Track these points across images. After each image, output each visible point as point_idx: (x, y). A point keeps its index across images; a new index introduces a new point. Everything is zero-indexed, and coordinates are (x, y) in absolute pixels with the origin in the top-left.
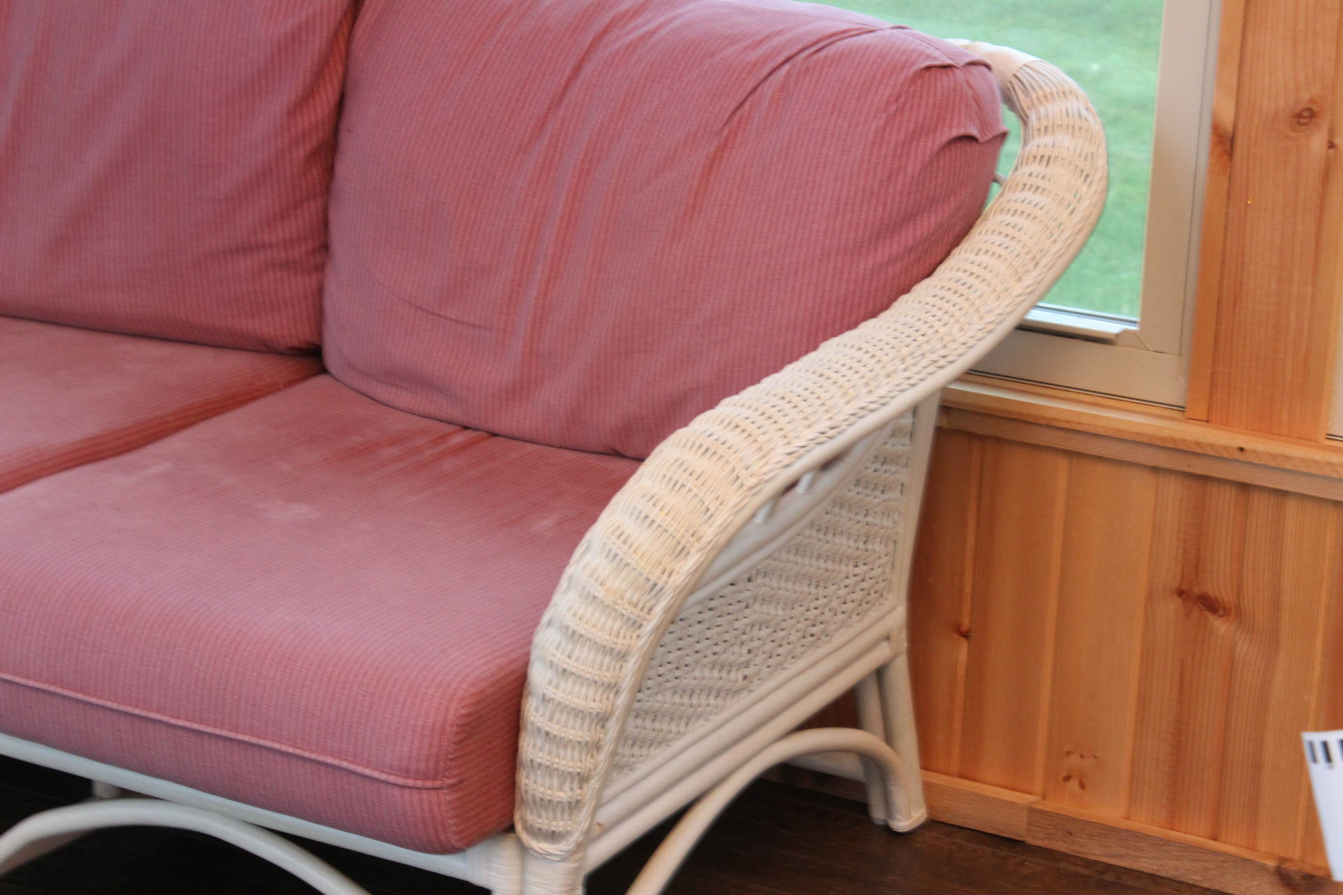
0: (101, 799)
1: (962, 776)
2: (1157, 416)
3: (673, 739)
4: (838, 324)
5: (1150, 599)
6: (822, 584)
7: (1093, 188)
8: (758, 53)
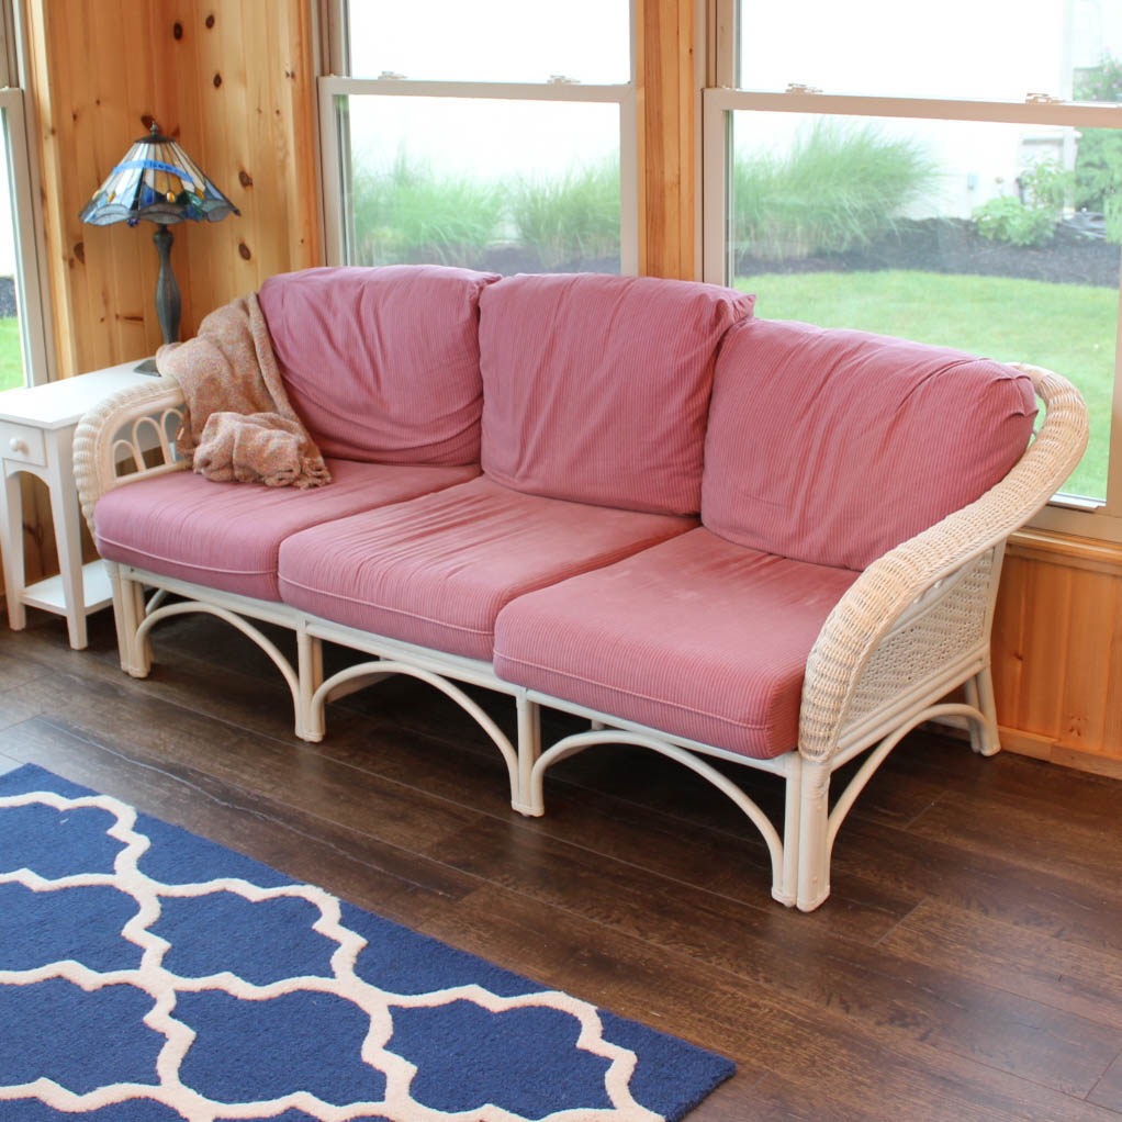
0: (595, 730)
1: (1018, 729)
3: (874, 707)
6: (948, 632)
7: (1082, 438)
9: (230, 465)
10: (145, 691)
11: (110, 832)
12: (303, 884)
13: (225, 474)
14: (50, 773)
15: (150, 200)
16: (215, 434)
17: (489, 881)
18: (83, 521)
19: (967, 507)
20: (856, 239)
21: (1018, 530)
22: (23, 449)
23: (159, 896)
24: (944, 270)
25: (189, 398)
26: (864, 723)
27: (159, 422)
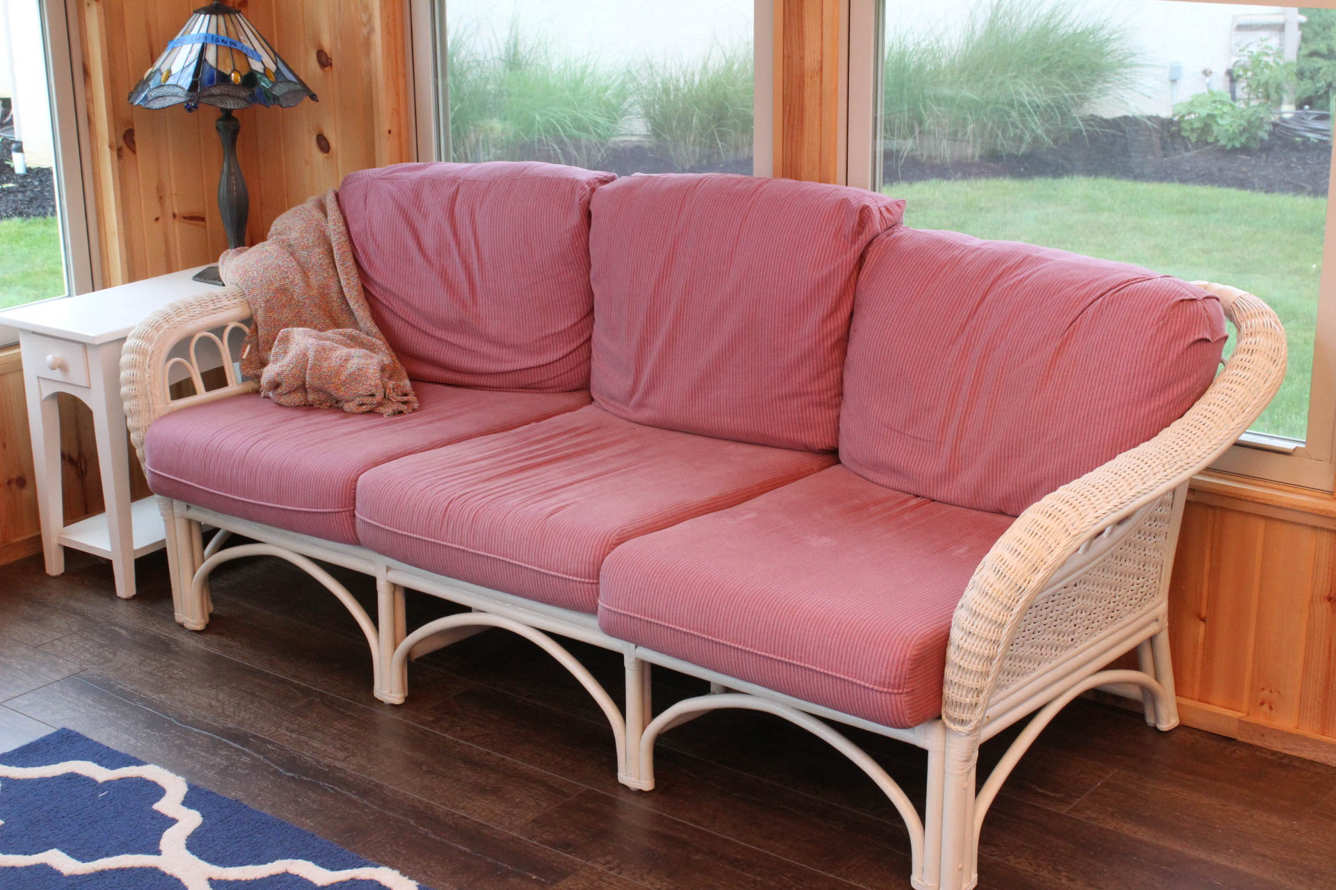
0: (714, 693)
1: (1200, 701)
2: (1316, 497)
3: (1031, 672)
4: (1128, 443)
5: (1312, 602)
6: (1118, 589)
7: (1278, 368)
8: (1085, 291)
9: (303, 387)
10: (202, 646)
11: (156, 806)
12: (377, 866)
13: (297, 398)
14: (87, 739)
15: (211, 81)
16: (286, 352)
17: (590, 863)
18: (131, 450)
19: (1142, 445)
20: (1036, 139)
21: (1200, 473)
22: (63, 367)
23: (210, 879)
24: (1138, 177)
25: (256, 310)
26: (1018, 690)
27: (221, 338)
